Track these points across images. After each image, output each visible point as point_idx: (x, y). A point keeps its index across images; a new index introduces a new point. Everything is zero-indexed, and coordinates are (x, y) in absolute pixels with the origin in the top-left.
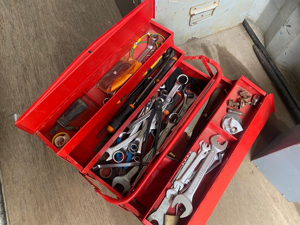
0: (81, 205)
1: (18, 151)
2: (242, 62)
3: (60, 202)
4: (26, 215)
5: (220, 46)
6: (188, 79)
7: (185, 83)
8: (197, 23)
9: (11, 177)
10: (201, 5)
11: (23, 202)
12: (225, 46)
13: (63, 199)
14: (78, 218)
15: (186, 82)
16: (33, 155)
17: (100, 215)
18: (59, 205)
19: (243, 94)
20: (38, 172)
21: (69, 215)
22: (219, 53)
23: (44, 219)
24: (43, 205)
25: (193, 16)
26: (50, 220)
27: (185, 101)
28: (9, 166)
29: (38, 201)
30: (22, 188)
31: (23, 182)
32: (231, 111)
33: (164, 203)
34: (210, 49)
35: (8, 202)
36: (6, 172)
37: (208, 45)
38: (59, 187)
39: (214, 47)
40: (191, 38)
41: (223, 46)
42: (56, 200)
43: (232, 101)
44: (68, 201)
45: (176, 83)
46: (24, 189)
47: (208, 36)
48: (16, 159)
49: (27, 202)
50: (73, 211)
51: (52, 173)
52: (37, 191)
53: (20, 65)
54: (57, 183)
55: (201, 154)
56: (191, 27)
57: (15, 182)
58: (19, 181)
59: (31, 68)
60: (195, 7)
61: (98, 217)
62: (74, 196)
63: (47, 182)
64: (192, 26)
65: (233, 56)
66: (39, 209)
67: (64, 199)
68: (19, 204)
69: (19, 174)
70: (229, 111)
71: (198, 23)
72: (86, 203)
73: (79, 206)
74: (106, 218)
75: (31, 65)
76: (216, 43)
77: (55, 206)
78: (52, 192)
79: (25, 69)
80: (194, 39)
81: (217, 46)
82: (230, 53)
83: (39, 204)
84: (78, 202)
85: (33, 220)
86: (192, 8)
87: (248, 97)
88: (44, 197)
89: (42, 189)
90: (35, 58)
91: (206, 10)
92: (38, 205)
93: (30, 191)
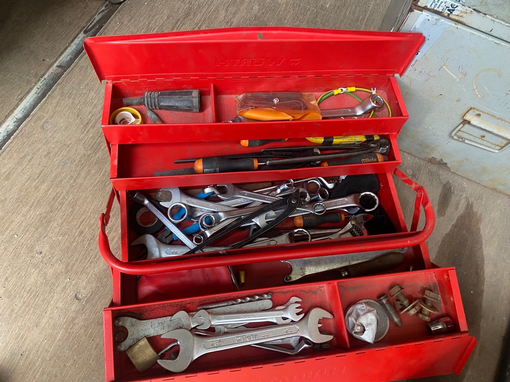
0: (79, 227)
1: (84, 97)
2: (486, 262)
3: (62, 199)
4: (15, 175)
5: (475, 210)
6: (376, 206)
7: (366, 209)
8: (463, 142)
9: (46, 118)
10: (493, 116)
11: (29, 157)
12: (483, 217)
13: (69, 199)
14: (60, 238)
15: (370, 209)
16: (93, 117)
17: (86, 261)
18: (58, 200)
19: (430, 296)
20: (77, 141)
21: (56, 223)
22: (462, 217)
23: (28, 198)
24: (43, 182)
25: (467, 126)
26: (31, 207)
27: (341, 232)
28: (58, 103)
29: (43, 173)
30: (44, 141)
31: (51, 136)
32: (384, 301)
33: (160, 321)
34: (454, 199)
35: (15, 142)
36: (48, 107)
37: (456, 192)
38: (79, 181)
39: (463, 202)
40: (438, 159)
41: (479, 213)
42: (61, 192)
43: (400, 289)
44: (72, 207)
45: (352, 196)
46: (44, 145)
47: (469, 179)
48: (72, 103)
49: (32, 162)
50: (64, 223)
51: (90, 158)
52: (54, 160)
53: (187, 6)
54: (83, 174)
55: (277, 312)
56: (450, 140)
57: (45, 127)
58: (49, 132)
59: (196, 20)
60: (481, 111)
61: (83, 261)
62: (84, 207)
63: (75, 161)
64: (453, 141)
65: (481, 241)
66: (35, 183)
67: (71, 200)
68: (22, 155)
69: (57, 123)
70: (382, 298)
71: (466, 141)
72: (87, 230)
73: (77, 224)
74: (89, 273)
75: (199, 16)
76: (471, 200)
77: (53, 198)
78: (68, 178)
79: (187, 15)
80: (442, 164)
81: (469, 206)
82: (479, 233)
83: (40, 177)
84: (81, 220)
85: (16, 188)
86: (474, 108)
87: (433, 307)
88: (53, 175)
89: (62, 164)
90: (211, 12)
91: (495, 131)
92: (38, 177)
93: (49, 153)
